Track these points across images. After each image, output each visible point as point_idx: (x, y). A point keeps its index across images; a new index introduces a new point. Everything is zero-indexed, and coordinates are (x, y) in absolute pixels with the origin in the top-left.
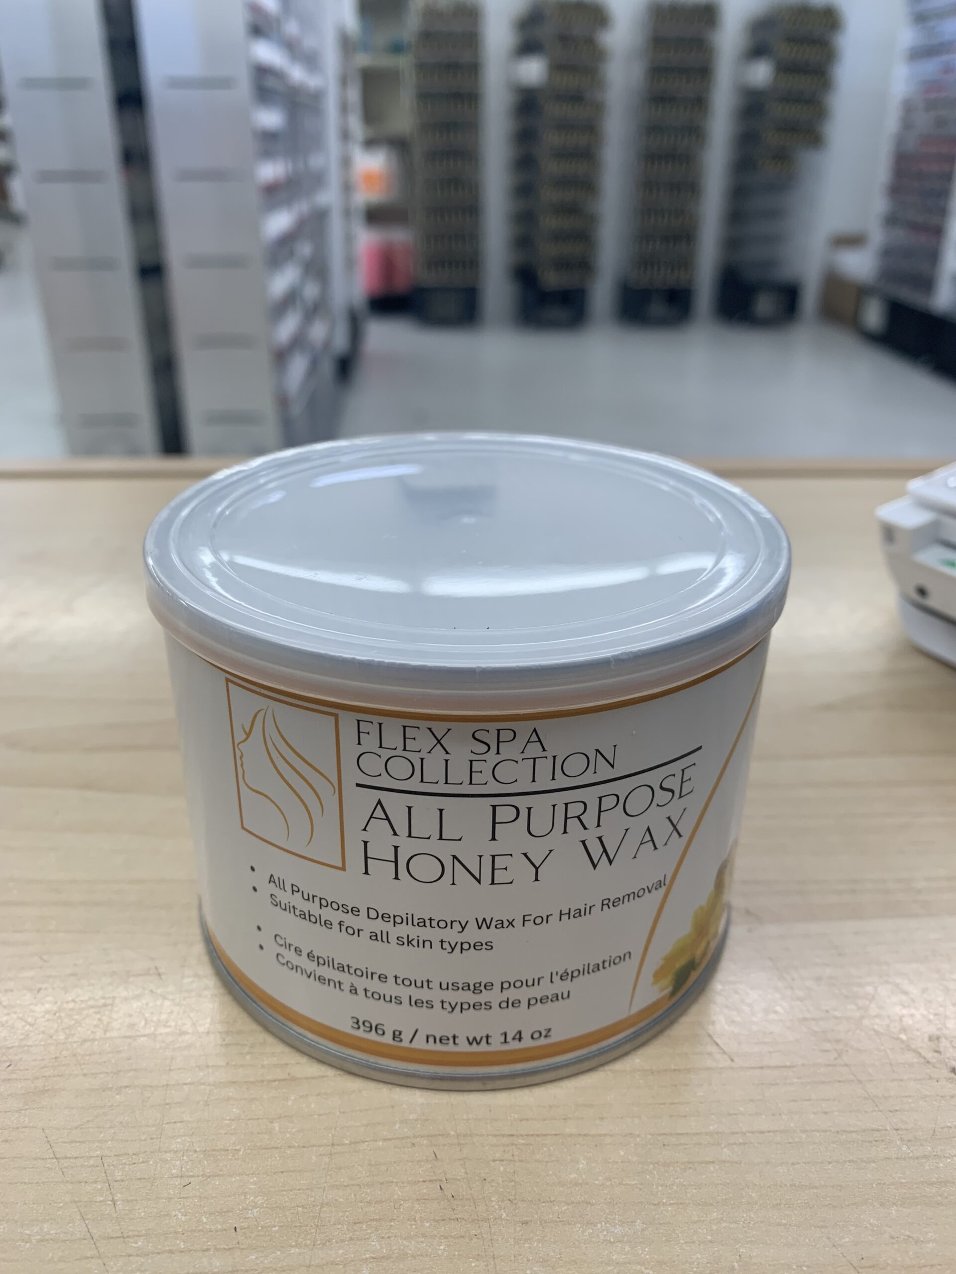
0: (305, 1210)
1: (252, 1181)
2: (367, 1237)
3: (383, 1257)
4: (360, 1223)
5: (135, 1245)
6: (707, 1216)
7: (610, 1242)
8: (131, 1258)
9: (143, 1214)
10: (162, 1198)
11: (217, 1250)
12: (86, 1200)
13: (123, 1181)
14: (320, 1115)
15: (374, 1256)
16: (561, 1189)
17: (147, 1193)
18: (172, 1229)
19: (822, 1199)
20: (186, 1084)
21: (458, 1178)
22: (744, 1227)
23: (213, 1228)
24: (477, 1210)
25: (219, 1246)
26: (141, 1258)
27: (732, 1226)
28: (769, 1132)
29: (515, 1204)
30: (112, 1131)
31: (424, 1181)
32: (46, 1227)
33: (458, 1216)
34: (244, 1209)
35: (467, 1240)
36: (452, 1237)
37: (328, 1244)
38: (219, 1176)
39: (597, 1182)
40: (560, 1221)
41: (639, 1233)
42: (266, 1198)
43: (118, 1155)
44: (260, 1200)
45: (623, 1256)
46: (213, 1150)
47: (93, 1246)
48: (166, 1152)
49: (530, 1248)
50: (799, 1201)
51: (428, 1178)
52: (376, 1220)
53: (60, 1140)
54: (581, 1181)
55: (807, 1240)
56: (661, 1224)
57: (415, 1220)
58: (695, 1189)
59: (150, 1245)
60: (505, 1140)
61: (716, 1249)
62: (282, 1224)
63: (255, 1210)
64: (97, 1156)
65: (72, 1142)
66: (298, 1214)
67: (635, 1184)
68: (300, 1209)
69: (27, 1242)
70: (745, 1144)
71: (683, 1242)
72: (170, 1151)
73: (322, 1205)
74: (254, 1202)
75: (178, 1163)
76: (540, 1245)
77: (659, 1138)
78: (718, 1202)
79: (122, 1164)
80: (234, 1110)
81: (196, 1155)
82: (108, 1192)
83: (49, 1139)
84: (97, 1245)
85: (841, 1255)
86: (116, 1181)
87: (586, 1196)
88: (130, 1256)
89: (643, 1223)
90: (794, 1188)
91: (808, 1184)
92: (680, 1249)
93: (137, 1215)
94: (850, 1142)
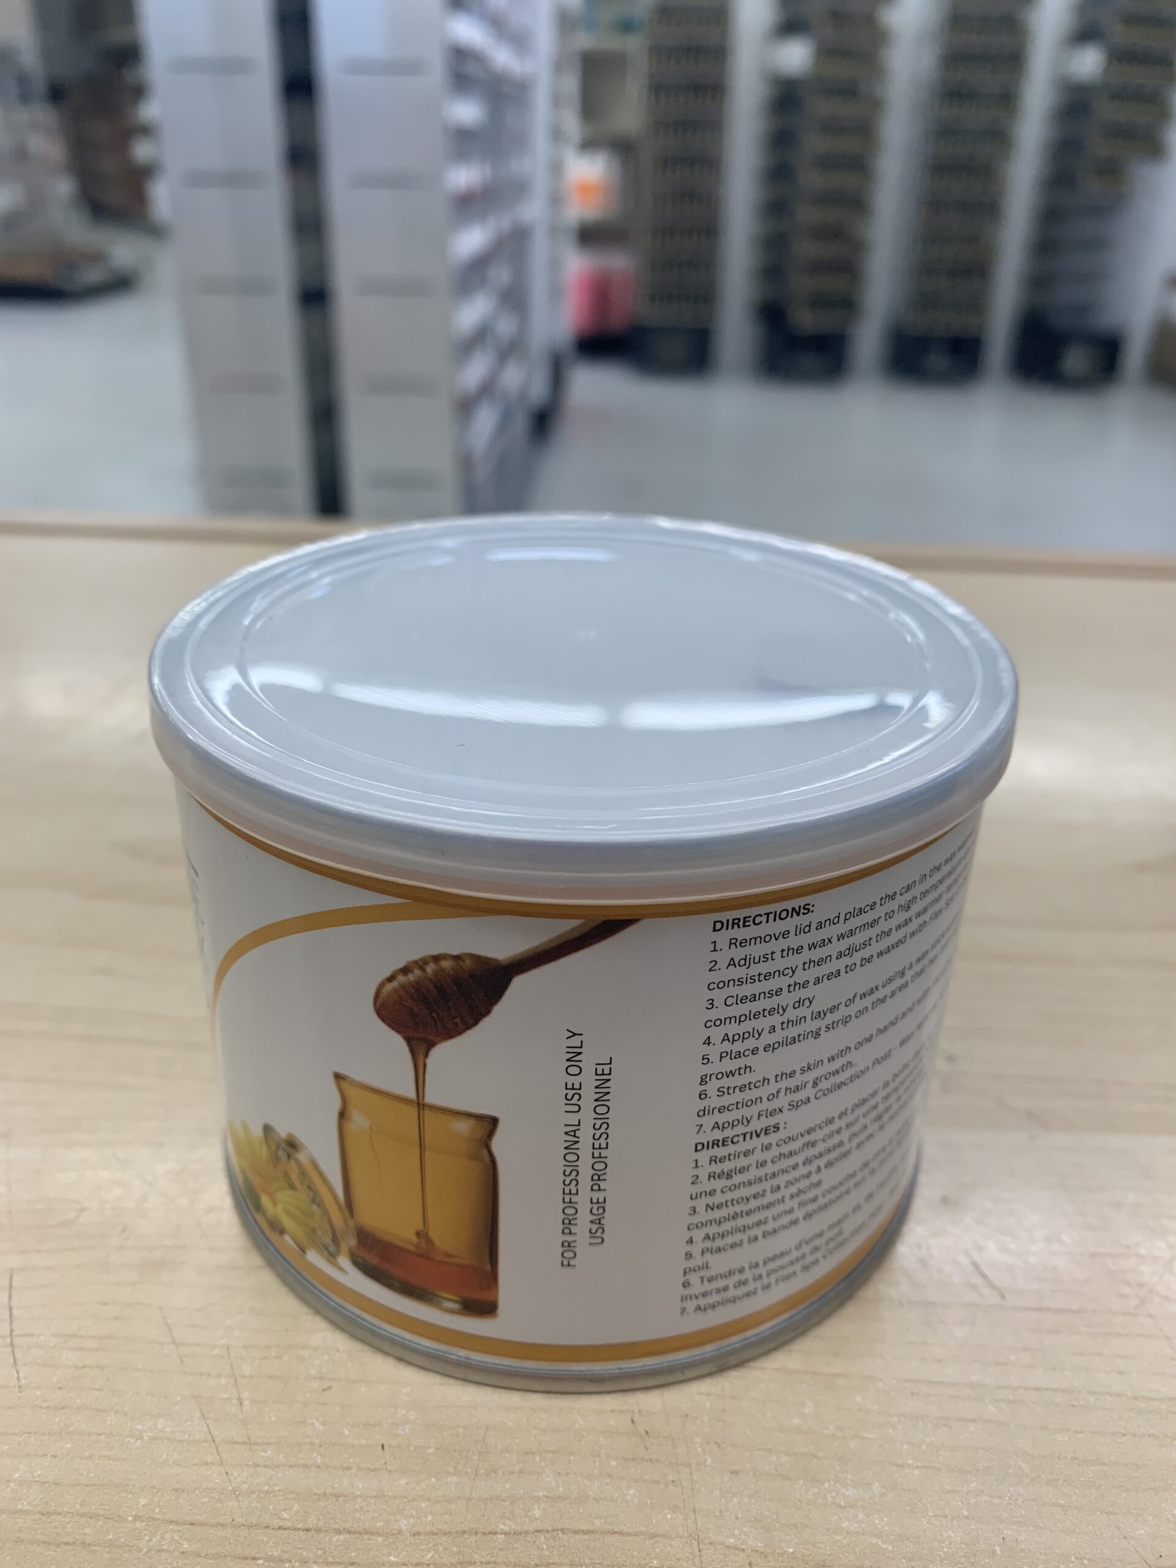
0: (467, 1432)
1: (404, 1391)
2: (540, 1470)
3: (559, 1497)
4: (532, 1453)
5: (264, 1455)
6: (963, 1486)
7: (840, 1506)
8: (259, 1469)
9: (274, 1418)
10: (297, 1402)
11: (359, 1469)
12: (208, 1395)
13: (252, 1377)
15: (549, 1494)
16: (782, 1436)
17: (280, 1394)
18: (307, 1440)
19: (1111, 1479)
21: (655, 1410)
22: (1009, 1503)
23: (356, 1442)
24: (676, 1451)
25: (362, 1465)
26: (271, 1470)
27: (995, 1501)
28: (1047, 1389)
29: (723, 1448)
30: (241, 1317)
31: (612, 1411)
32: (161, 1423)
33: (654, 1457)
34: (393, 1423)
35: (662, 1486)
36: (644, 1481)
37: (493, 1474)
38: (365, 1381)
39: (826, 1432)
40: (778, 1475)
41: (877, 1498)
42: (420, 1414)
43: (247, 1347)
44: (413, 1415)
45: (856, 1525)
47: (214, 1450)
48: (304, 1348)
49: (739, 1503)
50: (1082, 1479)
52: (553, 1452)
53: (180, 1323)
54: (806, 1429)
55: (1090, 1528)
56: (905, 1490)
57: (599, 1456)
58: (950, 1451)
59: (282, 1456)
61: (973, 1527)
62: (439, 1446)
63: (407, 1427)
64: (223, 1346)
65: (194, 1326)
66: (457, 1436)
67: (875, 1438)
68: (460, 1430)
69: (137, 1439)
70: (1015, 1402)
71: (931, 1514)
72: (308, 1347)
73: (487, 1429)
74: (406, 1416)
75: (317, 1362)
76: (752, 1501)
77: (906, 1385)
78: (978, 1470)
79: (251, 1358)
81: (338, 1355)
82: (234, 1389)
83: (167, 1321)
84: (219, 1449)
85: (1133, 1550)
86: (244, 1377)
87: (812, 1448)
88: (257, 1466)
89: (882, 1487)
90: (1076, 1461)
91: (1094, 1458)
92: (928, 1523)
93: (267, 1419)
94: (1151, 1412)
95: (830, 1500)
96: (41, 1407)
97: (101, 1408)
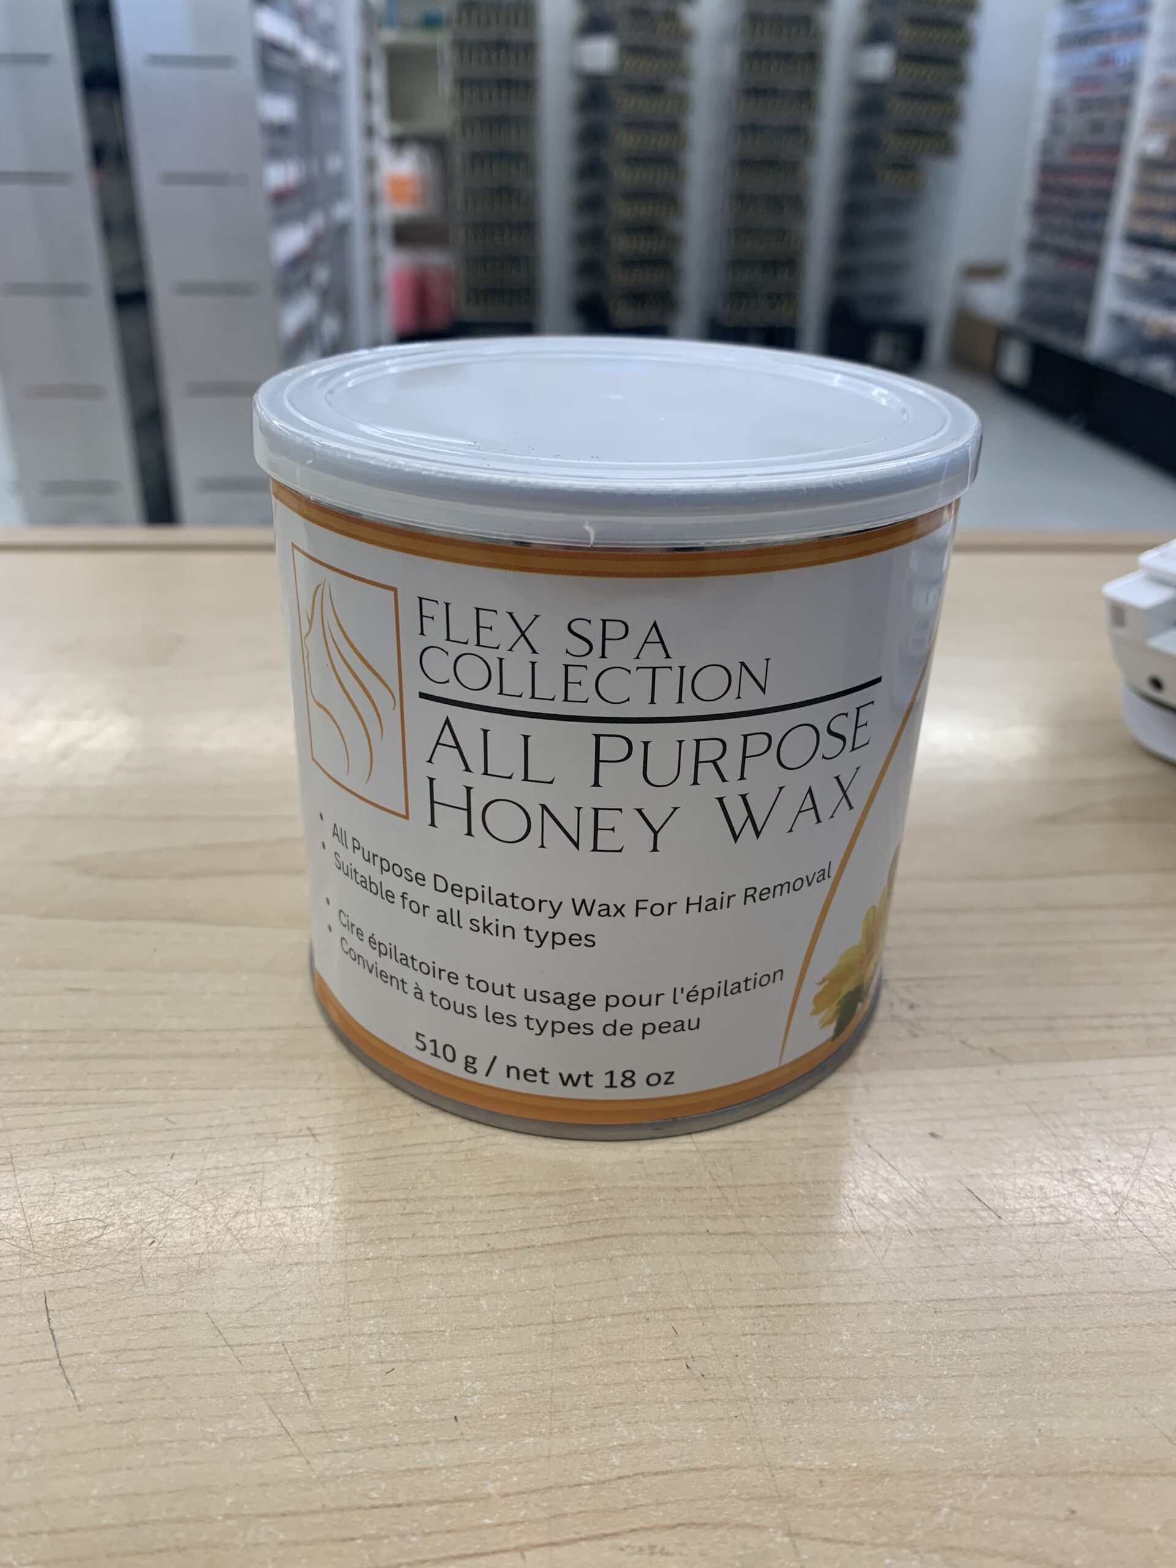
0: (534, 1396)
1: (465, 1364)
2: (611, 1422)
3: (633, 1444)
4: (600, 1407)
5: (341, 1440)
6: (996, 1389)
7: (892, 1420)
8: (339, 1454)
9: (344, 1405)
10: (363, 1387)
11: (438, 1442)
12: (273, 1391)
13: (313, 1369)
14: (533, 1290)
15: (623, 1443)
16: (826, 1363)
17: (344, 1382)
18: (381, 1421)
19: (1122, 1367)
20: (368, 1259)
21: (706, 1355)
22: (1039, 1399)
23: (429, 1417)
24: (733, 1389)
25: (440, 1438)
26: (351, 1454)
27: (1027, 1398)
28: (1053, 1295)
29: (776, 1381)
30: (290, 1313)
31: (667, 1360)
32: (231, 1423)
33: (714, 1396)
34: (461, 1396)
35: (726, 1422)
36: (709, 1420)
37: (566, 1431)
38: (425, 1360)
39: (866, 1355)
40: (830, 1399)
41: (922, 1409)
42: (485, 1384)
43: (303, 1341)
44: (478, 1386)
45: (908, 1435)
46: (414, 1332)
47: (292, 1443)
48: (358, 1336)
49: (800, 1428)
50: (1097, 1370)
51: (670, 1356)
53: (230, 1325)
54: (846, 1354)
55: (1112, 1411)
56: (946, 1398)
57: (662, 1402)
58: (978, 1359)
59: (359, 1439)
60: (752, 1312)
61: (1011, 1423)
62: (510, 1411)
63: (476, 1397)
64: (277, 1342)
65: (245, 1326)
66: (526, 1399)
67: (910, 1356)
68: (527, 1394)
69: (211, 1441)
70: (1026, 1308)
71: (973, 1417)
72: (363, 1335)
73: (553, 1390)
74: (473, 1388)
75: (375, 1347)
76: (812, 1425)
77: (929, 1305)
78: (1006, 1373)
79: (309, 1350)
80: (431, 1287)
81: (394, 1338)
82: (298, 1382)
83: (216, 1325)
84: (296, 1441)
85: (1152, 1426)
86: (306, 1369)
87: (856, 1371)
88: (336, 1452)
89: (925, 1398)
90: (1089, 1355)
91: (1104, 1350)
92: (971, 1425)
93: (337, 1406)
94: (1145, 1304)
95: (881, 1415)
96: (105, 1423)
97: (167, 1416)
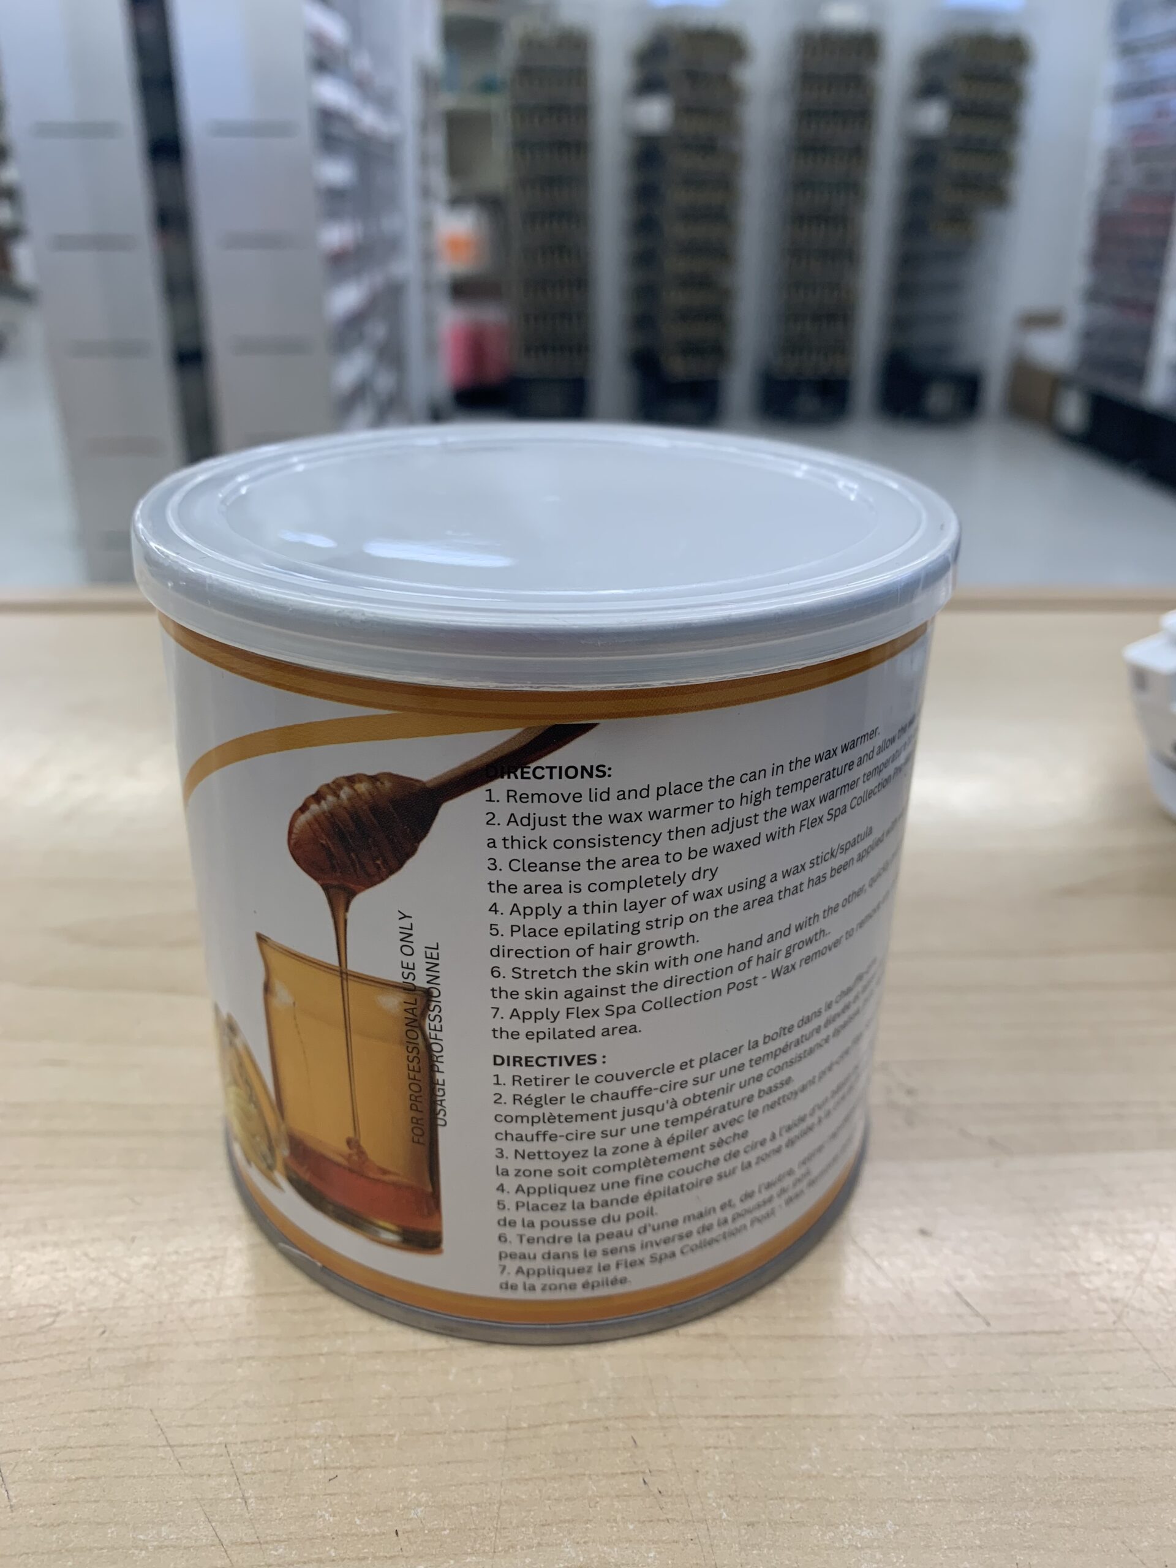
0: (480, 1509)
1: (412, 1473)
2: (558, 1542)
4: (549, 1525)
5: (276, 1553)
6: (972, 1516)
7: (857, 1548)
9: (282, 1514)
10: (303, 1495)
11: (375, 1558)
12: (211, 1497)
13: (254, 1473)
14: (488, 1392)
16: (792, 1483)
17: (285, 1489)
18: (319, 1533)
19: (1111, 1495)
20: (322, 1355)
21: (665, 1469)
22: (1019, 1529)
23: (369, 1531)
24: (691, 1508)
25: (377, 1554)
27: (1004, 1527)
28: (1041, 1412)
29: (736, 1501)
30: (237, 1412)
31: (623, 1474)
32: (164, 1530)
33: (669, 1516)
34: (405, 1508)
35: (681, 1545)
36: (663, 1542)
38: (371, 1467)
39: (835, 1474)
40: (794, 1522)
41: (892, 1537)
42: (430, 1495)
43: (246, 1443)
44: (424, 1497)
46: (362, 1436)
47: (224, 1554)
48: (304, 1438)
49: (759, 1555)
50: (1084, 1498)
51: (627, 1470)
52: (569, 1521)
53: (173, 1424)
54: (814, 1473)
55: (1098, 1545)
56: (917, 1525)
57: (615, 1521)
58: (956, 1482)
59: (294, 1553)
60: (718, 1423)
61: (987, 1556)
62: (453, 1527)
63: (419, 1510)
64: (220, 1444)
65: (188, 1425)
66: (472, 1514)
67: (882, 1477)
68: (473, 1508)
69: (141, 1550)
70: (1012, 1427)
71: (946, 1547)
72: (309, 1437)
73: (501, 1504)
74: (417, 1499)
75: (320, 1451)
76: (772, 1551)
77: (906, 1420)
78: (985, 1499)
79: (251, 1453)
80: (384, 1386)
81: (341, 1442)
82: (237, 1488)
83: (159, 1423)
84: (229, 1552)
85: (1140, 1562)
86: (246, 1474)
87: (823, 1492)
89: (895, 1525)
90: (1076, 1480)
91: (1093, 1476)
92: (943, 1557)
93: (274, 1516)
94: (1140, 1425)
95: (847, 1542)
96: (36, 1526)
97: (100, 1520)
